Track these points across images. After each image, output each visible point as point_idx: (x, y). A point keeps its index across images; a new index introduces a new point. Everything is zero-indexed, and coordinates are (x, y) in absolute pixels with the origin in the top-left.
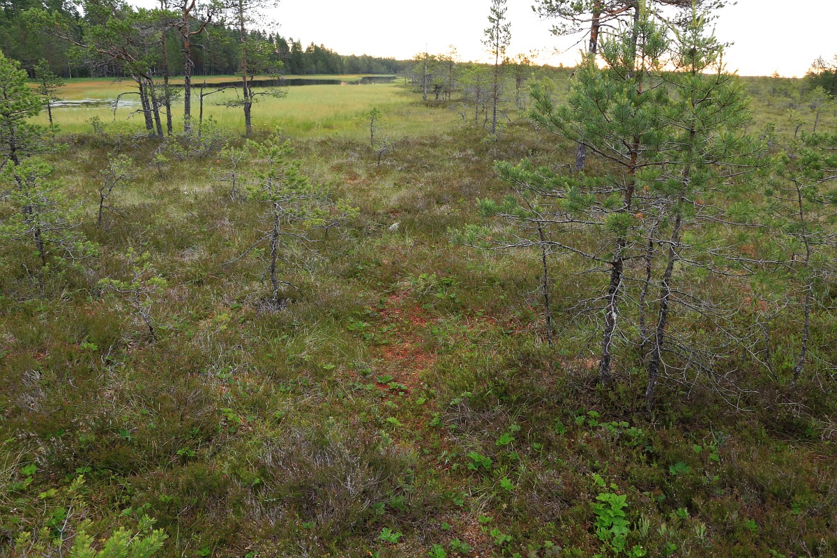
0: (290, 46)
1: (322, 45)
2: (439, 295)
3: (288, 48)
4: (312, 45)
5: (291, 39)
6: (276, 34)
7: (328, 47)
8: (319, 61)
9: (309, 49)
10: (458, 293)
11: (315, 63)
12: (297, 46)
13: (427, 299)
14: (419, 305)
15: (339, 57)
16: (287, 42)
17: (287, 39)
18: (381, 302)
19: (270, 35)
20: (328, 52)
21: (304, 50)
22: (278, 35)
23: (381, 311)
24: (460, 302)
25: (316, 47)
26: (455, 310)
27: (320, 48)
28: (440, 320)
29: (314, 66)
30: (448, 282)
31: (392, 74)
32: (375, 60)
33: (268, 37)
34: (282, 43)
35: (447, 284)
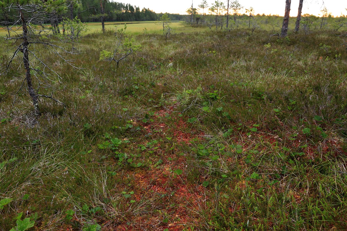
0: (135, 9)
1: (148, 8)
2: (205, 109)
3: (134, 10)
4: (144, 8)
5: (135, 6)
6: (129, 4)
7: (150, 9)
8: (147, 15)
9: (143, 10)
10: (224, 107)
11: (146, 16)
12: (138, 9)
13: (193, 113)
14: (184, 119)
15: (155, 14)
16: (134, 7)
17: (134, 6)
18: (147, 117)
19: (127, 5)
20: (151, 11)
21: (141, 11)
22: (130, 5)
23: (146, 125)
24: (228, 116)
25: (146, 9)
26: (223, 125)
27: (147, 10)
28: (207, 136)
29: (145, 17)
30: (213, 96)
31: (178, 20)
32: (171, 15)
33: (125, 5)
34: (131, 8)
35: (213, 98)
